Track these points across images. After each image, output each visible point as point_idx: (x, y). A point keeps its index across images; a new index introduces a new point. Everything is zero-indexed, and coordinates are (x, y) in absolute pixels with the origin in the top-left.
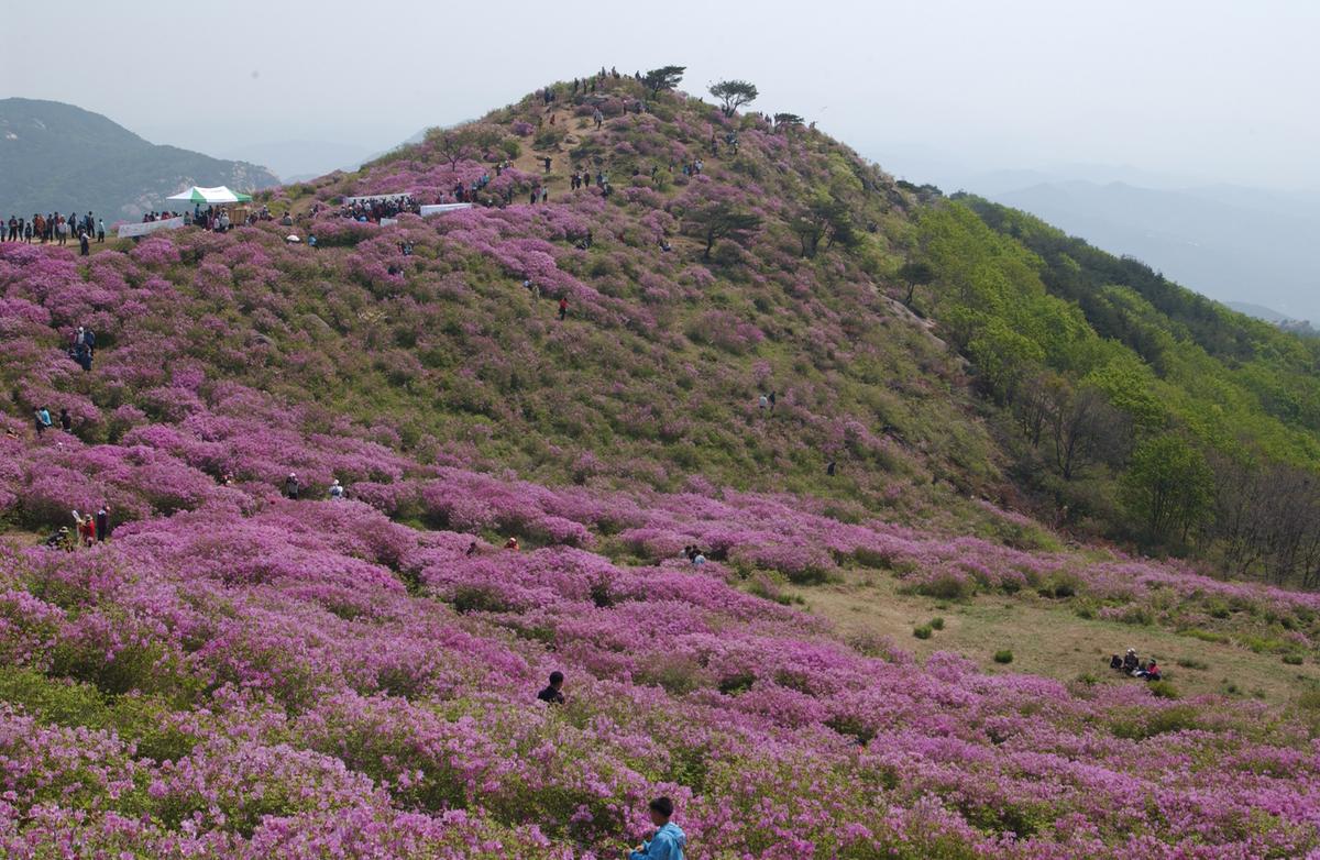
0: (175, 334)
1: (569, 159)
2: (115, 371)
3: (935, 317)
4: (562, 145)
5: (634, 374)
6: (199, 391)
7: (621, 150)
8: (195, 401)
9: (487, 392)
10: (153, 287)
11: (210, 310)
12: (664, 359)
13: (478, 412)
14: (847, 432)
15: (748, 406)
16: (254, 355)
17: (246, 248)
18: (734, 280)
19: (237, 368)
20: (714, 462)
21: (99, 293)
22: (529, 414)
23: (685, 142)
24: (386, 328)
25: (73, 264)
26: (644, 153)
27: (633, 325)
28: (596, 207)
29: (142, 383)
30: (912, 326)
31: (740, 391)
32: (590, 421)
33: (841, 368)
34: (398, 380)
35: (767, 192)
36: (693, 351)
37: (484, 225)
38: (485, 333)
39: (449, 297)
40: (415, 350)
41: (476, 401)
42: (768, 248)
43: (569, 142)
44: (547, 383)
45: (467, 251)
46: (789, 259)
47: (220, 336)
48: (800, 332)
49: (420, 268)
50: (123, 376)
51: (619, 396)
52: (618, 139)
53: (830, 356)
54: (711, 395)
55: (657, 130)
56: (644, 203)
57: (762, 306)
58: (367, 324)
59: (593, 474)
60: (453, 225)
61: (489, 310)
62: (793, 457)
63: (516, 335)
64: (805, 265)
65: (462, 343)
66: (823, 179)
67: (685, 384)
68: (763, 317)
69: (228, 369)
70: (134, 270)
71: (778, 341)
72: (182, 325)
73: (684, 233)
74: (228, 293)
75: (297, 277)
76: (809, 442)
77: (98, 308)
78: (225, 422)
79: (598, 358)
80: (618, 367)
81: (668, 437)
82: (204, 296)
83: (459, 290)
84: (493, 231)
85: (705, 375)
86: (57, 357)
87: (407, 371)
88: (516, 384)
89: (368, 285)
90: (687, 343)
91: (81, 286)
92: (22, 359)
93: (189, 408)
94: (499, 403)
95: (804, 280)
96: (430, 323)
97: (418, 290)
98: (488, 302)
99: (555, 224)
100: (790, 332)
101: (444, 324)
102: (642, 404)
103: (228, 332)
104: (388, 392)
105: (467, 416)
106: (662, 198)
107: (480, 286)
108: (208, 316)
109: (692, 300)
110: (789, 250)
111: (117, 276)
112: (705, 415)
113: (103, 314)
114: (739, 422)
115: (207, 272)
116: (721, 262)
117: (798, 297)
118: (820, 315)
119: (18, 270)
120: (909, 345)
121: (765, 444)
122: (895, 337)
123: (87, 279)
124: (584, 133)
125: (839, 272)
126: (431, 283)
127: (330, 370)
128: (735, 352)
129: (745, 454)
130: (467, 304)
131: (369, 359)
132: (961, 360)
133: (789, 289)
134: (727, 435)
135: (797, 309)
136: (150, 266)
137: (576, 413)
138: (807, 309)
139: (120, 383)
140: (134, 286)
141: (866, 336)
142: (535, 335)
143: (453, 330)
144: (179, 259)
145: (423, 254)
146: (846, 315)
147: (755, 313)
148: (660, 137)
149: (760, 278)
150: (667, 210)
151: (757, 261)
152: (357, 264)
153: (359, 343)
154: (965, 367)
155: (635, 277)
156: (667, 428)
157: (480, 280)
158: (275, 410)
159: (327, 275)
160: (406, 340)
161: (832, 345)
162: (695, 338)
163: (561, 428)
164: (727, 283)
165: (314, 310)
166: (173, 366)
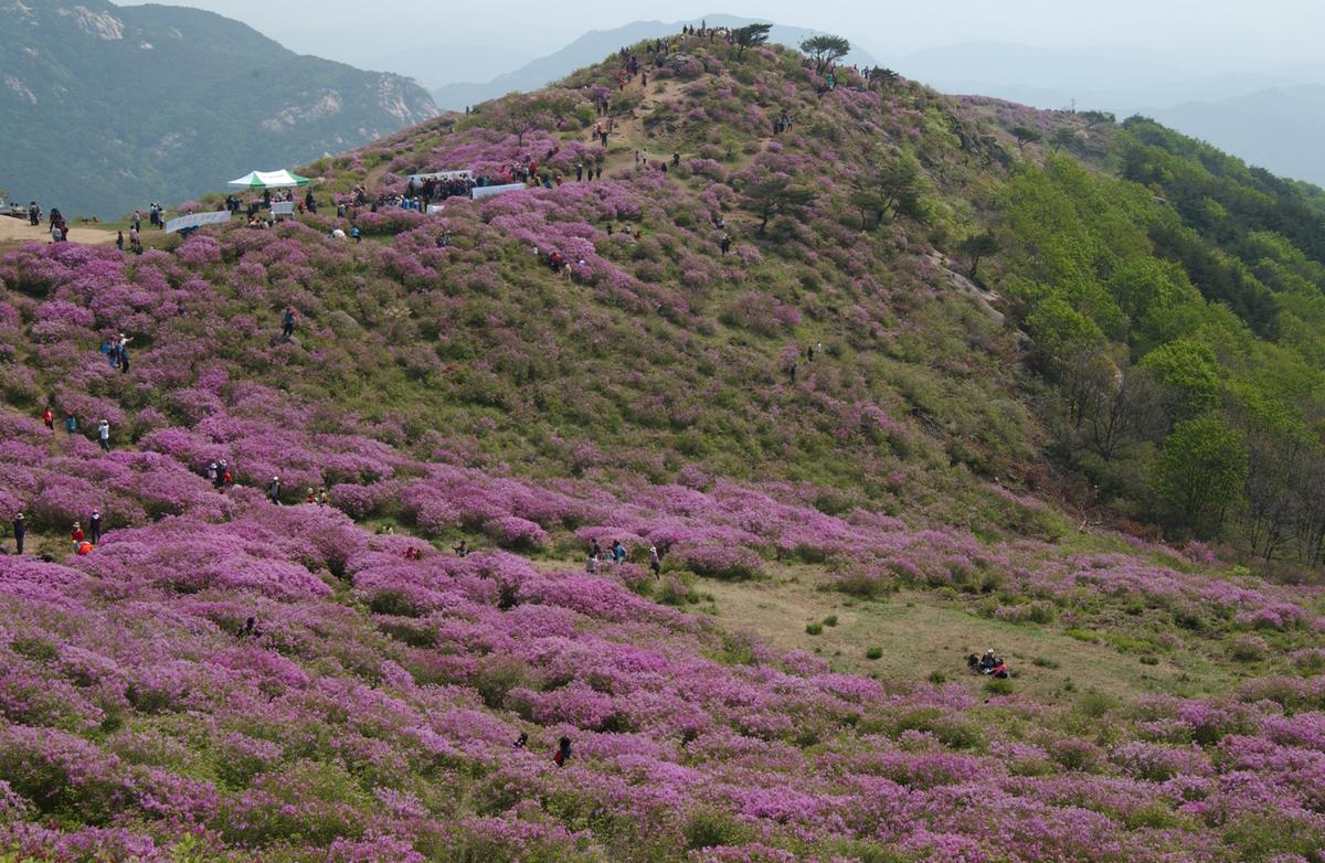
0: (205, 335)
1: (641, 127)
2: (146, 373)
3: (1000, 289)
4: (637, 111)
5: (656, 362)
6: (221, 392)
7: (693, 117)
8: (215, 403)
9: (501, 385)
10: (192, 288)
11: (242, 310)
12: (689, 345)
13: (490, 404)
14: (864, 417)
15: (766, 392)
16: (277, 354)
17: (283, 245)
18: (786, 257)
19: (260, 367)
20: (721, 449)
21: (141, 295)
22: (540, 404)
23: (763, 105)
24: (411, 323)
25: (119, 265)
26: (717, 120)
27: (665, 312)
28: (655, 182)
29: (171, 384)
30: (970, 301)
31: (763, 376)
32: (599, 410)
33: (881, 348)
34: (416, 374)
35: (843, 158)
36: (723, 334)
37: (532, 207)
38: (510, 324)
39: (480, 288)
40: (437, 344)
41: (488, 394)
42: (826, 222)
43: (644, 108)
44: (565, 372)
45: (505, 240)
46: (846, 233)
47: (247, 336)
48: (846, 311)
49: (453, 259)
50: (153, 378)
51: (636, 384)
52: (693, 105)
53: (873, 334)
54: (730, 382)
55: (735, 92)
56: (706, 175)
57: (809, 284)
58: (392, 319)
59: (590, 465)
60: (499, 210)
61: (518, 300)
62: (802, 444)
63: (539, 327)
64: (864, 239)
65: (485, 335)
66: (912, 139)
67: (707, 371)
68: (809, 296)
69: (252, 369)
70: (177, 270)
71: (821, 320)
72: (213, 325)
73: (743, 207)
74: (260, 292)
75: (330, 274)
76: (823, 428)
77: (138, 309)
78: (237, 423)
79: (621, 346)
80: (639, 355)
81: (678, 426)
82: (237, 295)
83: (489, 281)
84: (539, 216)
85: (729, 361)
86: (94, 360)
87: (423, 365)
88: (533, 374)
89: (399, 278)
90: (719, 328)
91: (124, 287)
92: (61, 363)
93: (208, 410)
94: (512, 396)
95: (858, 255)
96: (454, 317)
97: (448, 283)
98: (518, 292)
99: (607, 204)
100: (834, 311)
101: (469, 317)
102: (656, 392)
103: (257, 332)
104: (404, 387)
105: (477, 409)
106: (726, 169)
107: (512, 275)
108: (238, 317)
109: (734, 281)
110: (848, 223)
111: (159, 277)
112: (721, 402)
113: (142, 316)
114: (752, 409)
115: (243, 272)
116: (776, 239)
117: (851, 274)
118: (869, 291)
119: (68, 272)
120: (963, 320)
121: (776, 431)
122: (949, 311)
123: (132, 279)
124: (660, 98)
125: (900, 246)
126: (461, 275)
127: (347, 367)
128: (770, 335)
129: (753, 441)
130: (495, 296)
131: (391, 354)
132: (1019, 334)
133: (842, 265)
134: (739, 422)
135: (846, 287)
136: (191, 266)
137: (587, 403)
138: (857, 286)
139: (149, 385)
140: (175, 286)
141: (915, 313)
142: (560, 325)
143: (477, 323)
144: (219, 258)
145: (459, 245)
146: (898, 291)
147: (800, 292)
148: (736, 102)
149: (813, 255)
150: (730, 183)
151: (813, 236)
152: (391, 258)
153: (382, 339)
154: (1021, 342)
155: (677, 259)
156: (678, 417)
157: (514, 269)
158: (288, 410)
159: (361, 269)
160: (430, 334)
161: (876, 324)
162: (728, 321)
163: (573, 417)
164: (776, 260)
165: (343, 306)
166: (200, 367)
